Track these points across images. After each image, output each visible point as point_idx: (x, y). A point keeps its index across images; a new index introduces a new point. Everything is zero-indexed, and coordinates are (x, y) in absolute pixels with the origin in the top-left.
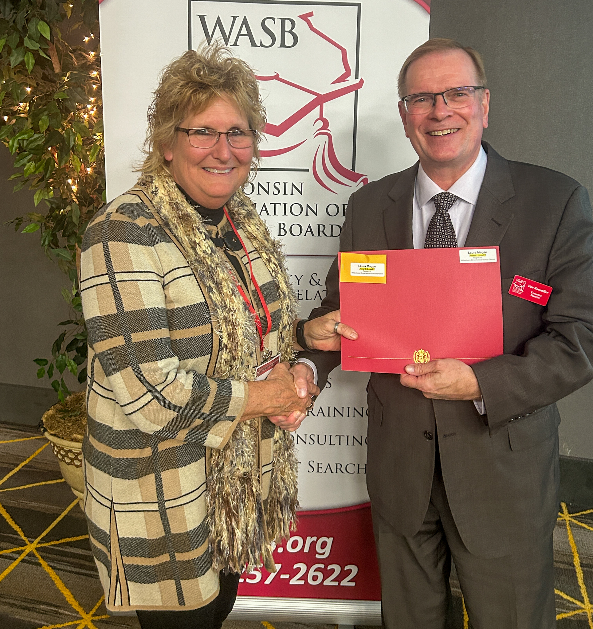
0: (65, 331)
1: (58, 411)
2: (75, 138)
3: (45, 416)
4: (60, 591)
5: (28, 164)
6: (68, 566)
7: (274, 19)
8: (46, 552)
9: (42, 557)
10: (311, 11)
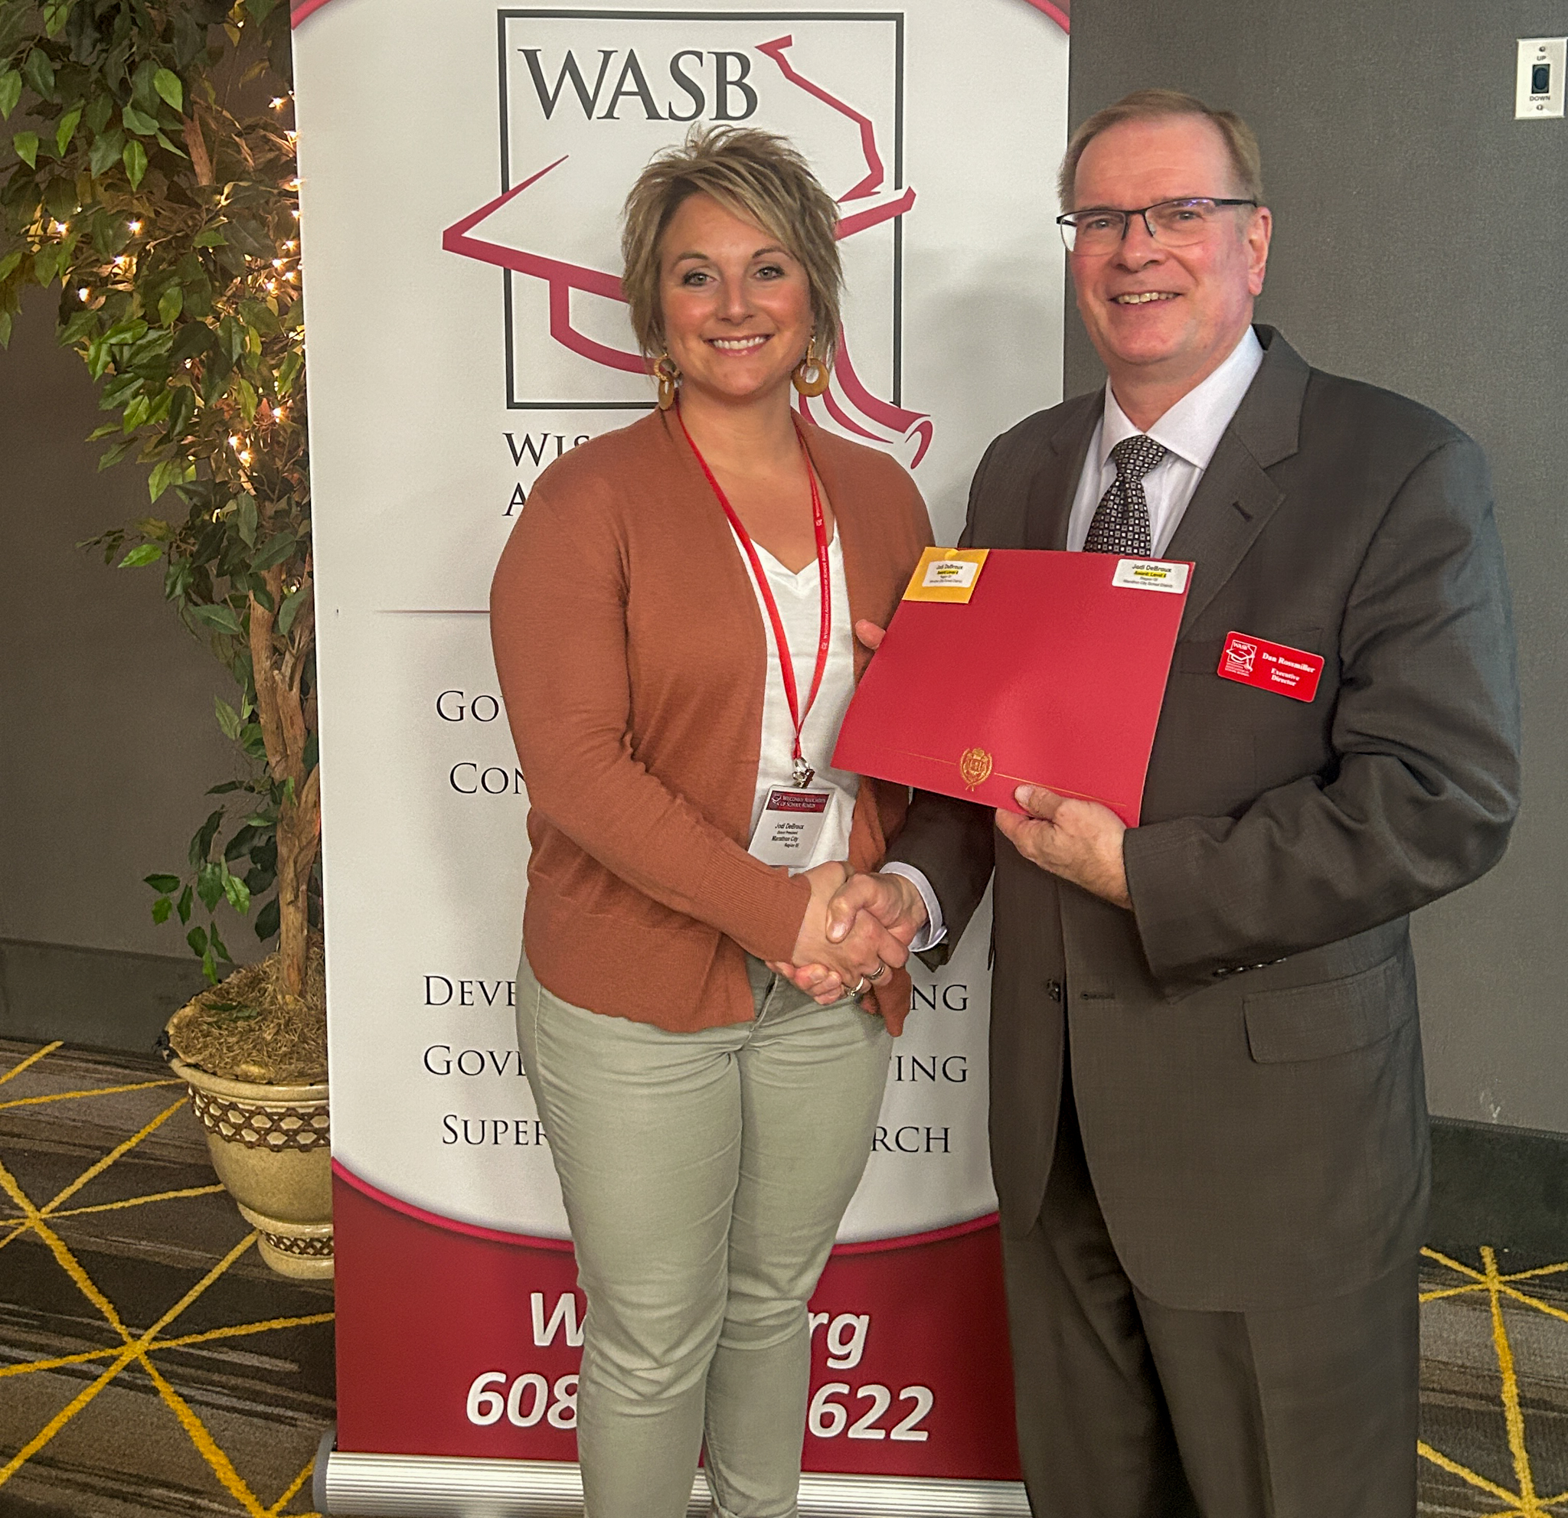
0: (223, 807)
1: (208, 1008)
2: (244, 339)
3: (175, 1021)
4: (201, 1454)
5: (132, 403)
6: (225, 1395)
7: (699, 55)
8: (172, 1363)
9: (162, 1374)
10: (787, 35)
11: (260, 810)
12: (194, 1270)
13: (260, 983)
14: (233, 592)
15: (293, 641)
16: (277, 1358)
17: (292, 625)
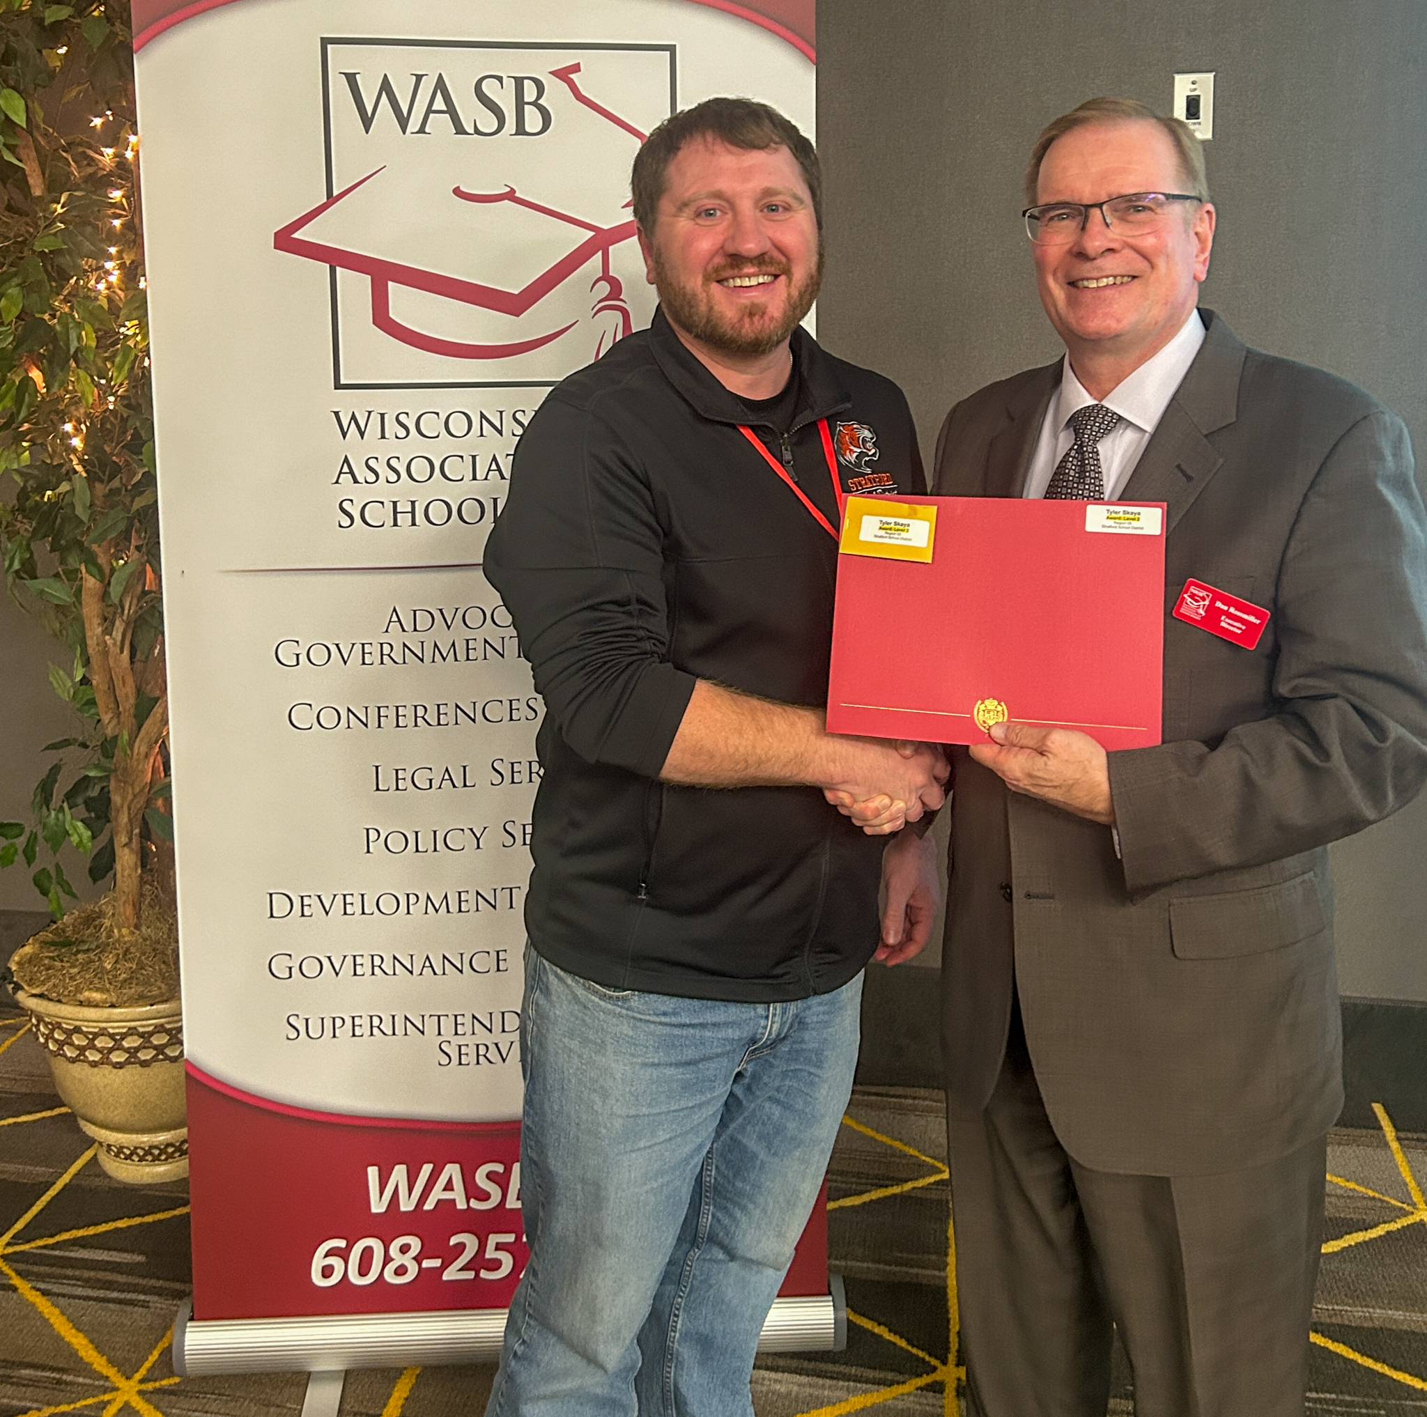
1: (45, 944)
2: (80, 334)
3: (16, 958)
4: (63, 1337)
6: (79, 1286)
7: (500, 79)
8: (27, 1263)
9: (19, 1273)
10: (576, 62)
11: (93, 763)
12: (41, 1183)
13: (94, 920)
14: (64, 567)
15: (123, 609)
16: (125, 1251)
17: (122, 595)
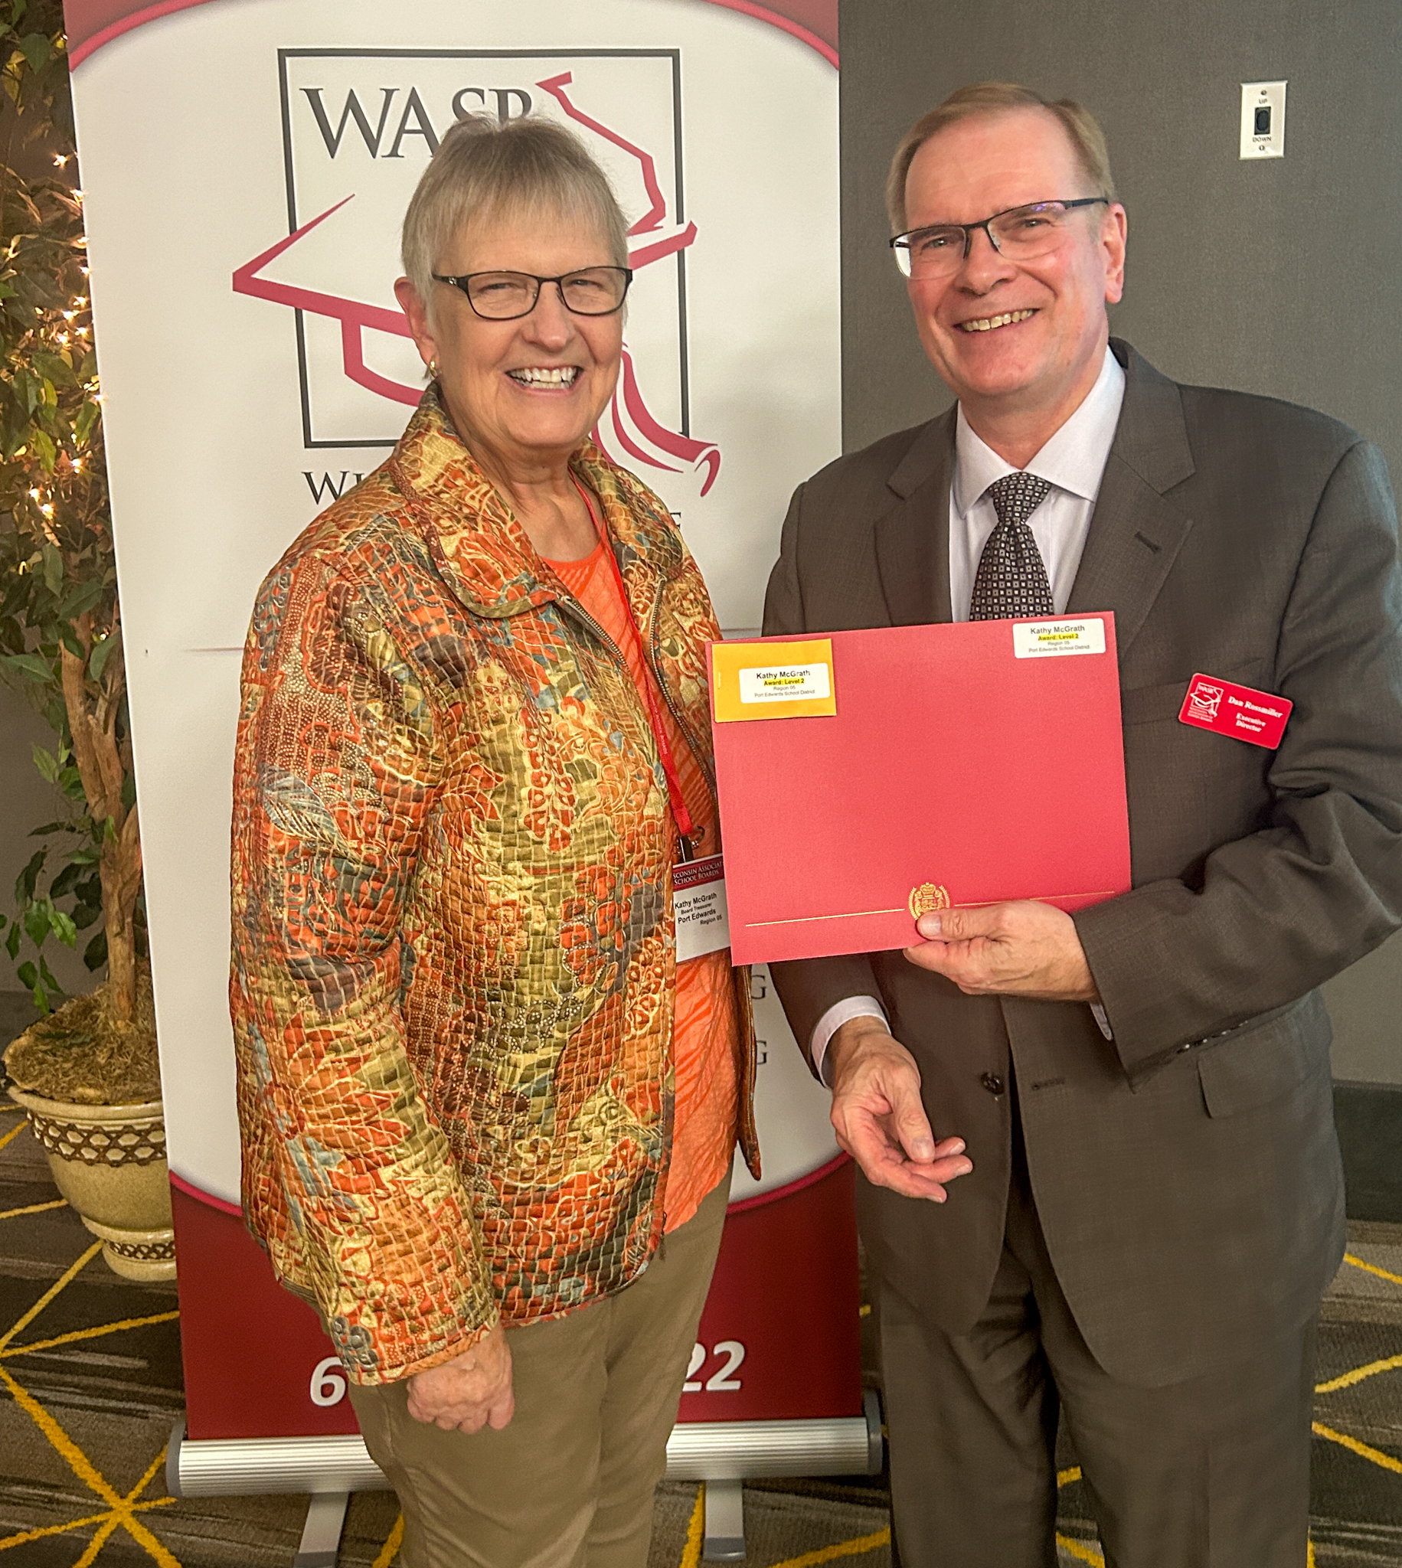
0: (45, 847)
1: (42, 1037)
2: (39, 391)
3: (11, 1051)
4: (57, 1452)
6: (78, 1394)
7: (480, 93)
8: (25, 1368)
9: (15, 1379)
10: (566, 71)
11: (82, 849)
12: (45, 1279)
13: (91, 1011)
14: (43, 642)
15: (105, 687)
16: (128, 1356)
17: (103, 672)
